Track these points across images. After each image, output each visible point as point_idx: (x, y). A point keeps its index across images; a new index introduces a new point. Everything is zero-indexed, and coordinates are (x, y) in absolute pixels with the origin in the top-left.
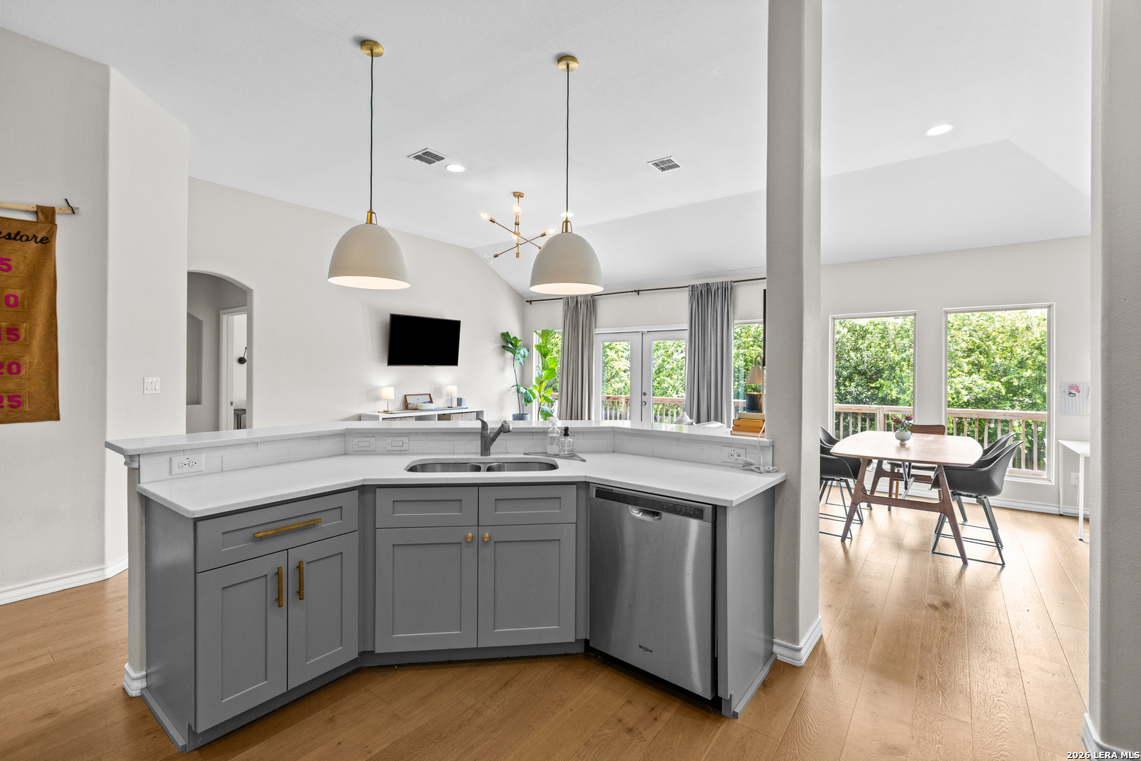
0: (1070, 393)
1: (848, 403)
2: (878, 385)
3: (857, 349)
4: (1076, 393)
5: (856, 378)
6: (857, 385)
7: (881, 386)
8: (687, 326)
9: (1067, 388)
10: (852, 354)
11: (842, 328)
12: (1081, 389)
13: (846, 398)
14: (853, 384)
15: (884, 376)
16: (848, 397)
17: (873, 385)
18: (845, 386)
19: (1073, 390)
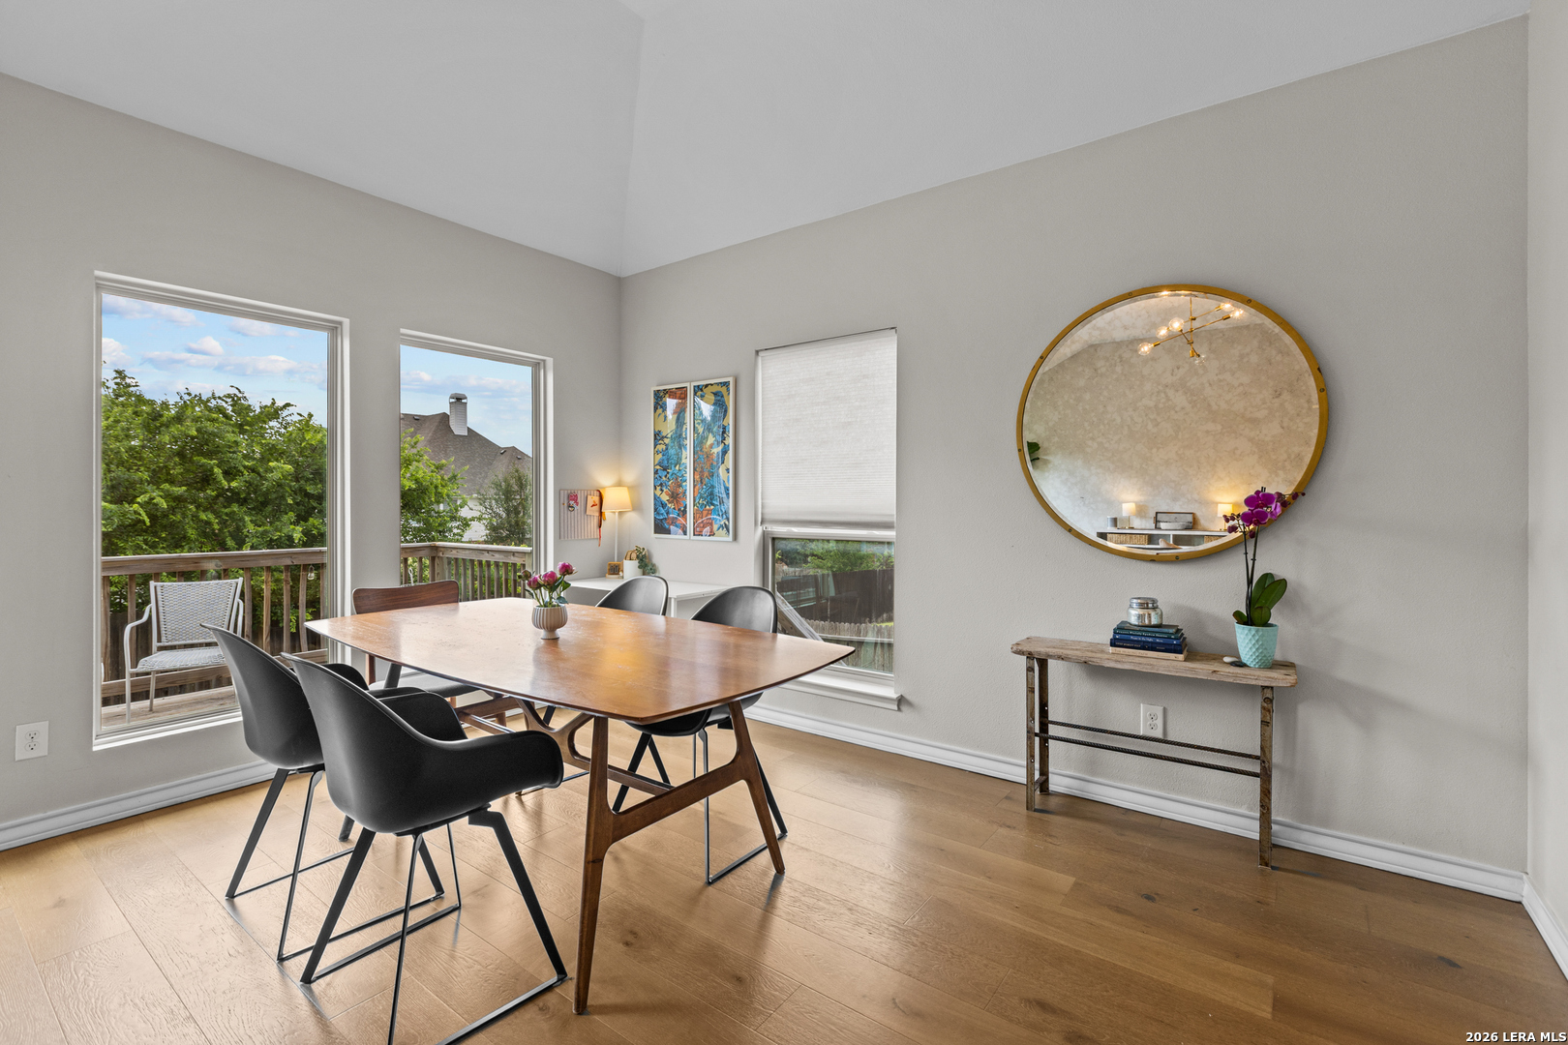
0: (569, 506)
4: (575, 505)
9: (565, 497)
12: (579, 500)
19: (570, 500)
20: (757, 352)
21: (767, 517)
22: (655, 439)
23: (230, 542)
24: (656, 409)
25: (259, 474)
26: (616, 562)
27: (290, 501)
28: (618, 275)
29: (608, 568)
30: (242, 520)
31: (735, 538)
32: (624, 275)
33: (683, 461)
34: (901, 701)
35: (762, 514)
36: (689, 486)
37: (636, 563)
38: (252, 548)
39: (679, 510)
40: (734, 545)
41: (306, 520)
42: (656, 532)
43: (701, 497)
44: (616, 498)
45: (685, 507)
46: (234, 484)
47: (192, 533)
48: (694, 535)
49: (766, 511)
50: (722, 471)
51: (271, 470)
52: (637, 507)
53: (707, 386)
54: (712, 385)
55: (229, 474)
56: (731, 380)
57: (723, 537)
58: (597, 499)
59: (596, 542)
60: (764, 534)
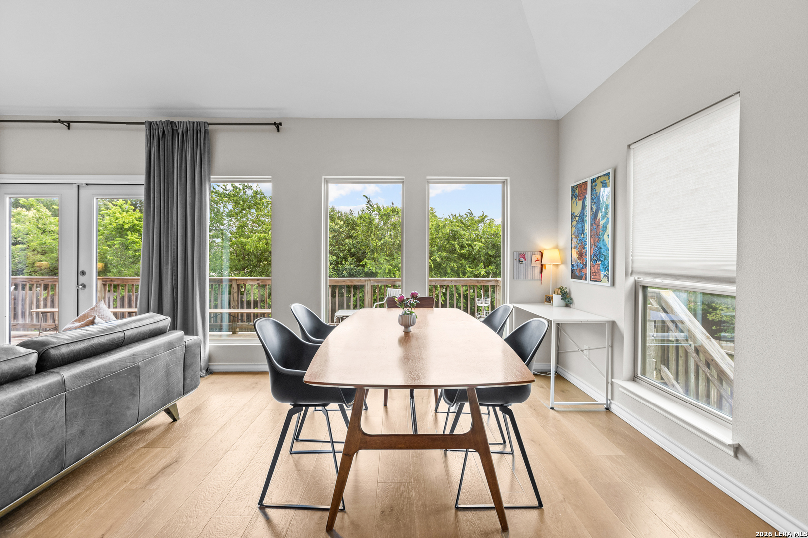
0: (520, 261)
1: (344, 277)
2: (364, 263)
3: (350, 237)
4: (523, 260)
5: (350, 259)
6: (350, 264)
7: (366, 263)
8: (142, 180)
9: (517, 256)
10: (347, 240)
11: (339, 221)
12: (526, 257)
13: (342, 274)
14: (347, 262)
15: (367, 256)
16: (344, 272)
17: (361, 263)
18: (342, 264)
19: (521, 257)
20: (629, 146)
21: (635, 270)
22: (572, 218)
23: (461, 275)
24: (572, 198)
25: (472, 247)
26: (551, 295)
27: (483, 258)
28: (556, 119)
29: (545, 298)
30: (465, 266)
31: (614, 284)
32: (559, 118)
33: (585, 231)
34: (737, 450)
35: (632, 267)
36: (588, 247)
37: (559, 297)
38: (468, 277)
39: (583, 263)
40: (613, 289)
41: (488, 267)
42: (572, 278)
43: (594, 255)
44: (551, 256)
45: (586, 262)
46: (463, 251)
47: (449, 271)
48: (591, 281)
49: (635, 265)
50: (605, 236)
51: (475, 245)
52: (563, 262)
53: (598, 178)
54: (600, 177)
55: (462, 247)
56: (610, 171)
57: (606, 283)
58: (539, 257)
59: (539, 282)
60: (636, 284)
